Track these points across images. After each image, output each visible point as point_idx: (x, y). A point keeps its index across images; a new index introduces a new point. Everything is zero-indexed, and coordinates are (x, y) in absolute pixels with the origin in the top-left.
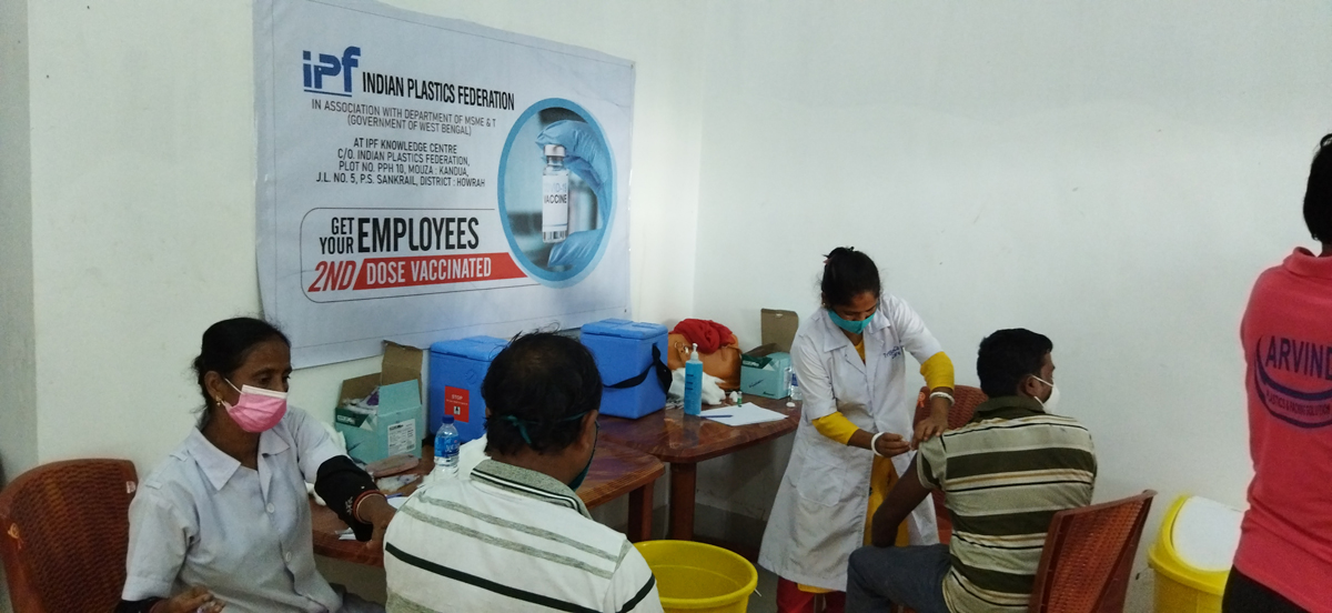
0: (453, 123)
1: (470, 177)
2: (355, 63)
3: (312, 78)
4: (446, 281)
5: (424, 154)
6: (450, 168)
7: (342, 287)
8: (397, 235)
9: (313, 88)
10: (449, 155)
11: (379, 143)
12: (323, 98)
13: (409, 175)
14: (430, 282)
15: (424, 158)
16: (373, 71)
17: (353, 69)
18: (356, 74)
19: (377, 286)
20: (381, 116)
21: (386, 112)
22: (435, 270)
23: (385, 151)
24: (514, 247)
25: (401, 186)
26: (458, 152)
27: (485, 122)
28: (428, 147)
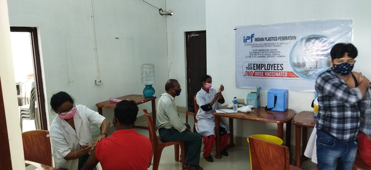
0: (277, 45)
1: (281, 55)
2: (253, 37)
3: (245, 41)
4: (274, 76)
5: (268, 51)
6: (274, 53)
7: (250, 76)
8: (262, 67)
10: (275, 51)
11: (258, 50)
12: (247, 44)
13: (265, 56)
14: (269, 76)
15: (268, 52)
16: (257, 37)
17: (253, 38)
18: (253, 39)
19: (257, 76)
21: (259, 44)
22: (271, 74)
23: (259, 52)
24: (295, 71)
25: (263, 58)
26: (278, 50)
27: (286, 43)
28: (269, 50)
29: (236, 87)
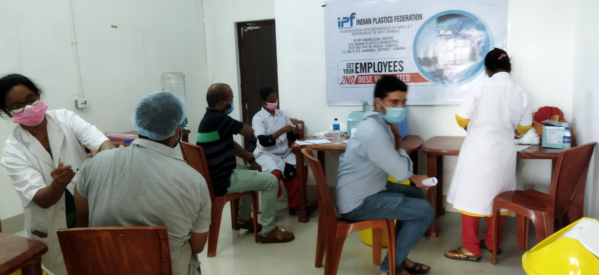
0: (392, 29)
1: (399, 47)
3: (341, 25)
6: (389, 43)
7: (350, 83)
8: (369, 68)
9: (341, 27)
10: (389, 40)
11: (362, 40)
12: (344, 30)
13: (373, 48)
15: (379, 42)
16: (360, 18)
17: (353, 19)
18: (354, 21)
19: (362, 83)
20: (363, 31)
21: (364, 30)
23: (365, 42)
24: (422, 71)
25: (370, 52)
26: (394, 39)
27: (407, 27)
28: (381, 39)
29: (328, 104)
